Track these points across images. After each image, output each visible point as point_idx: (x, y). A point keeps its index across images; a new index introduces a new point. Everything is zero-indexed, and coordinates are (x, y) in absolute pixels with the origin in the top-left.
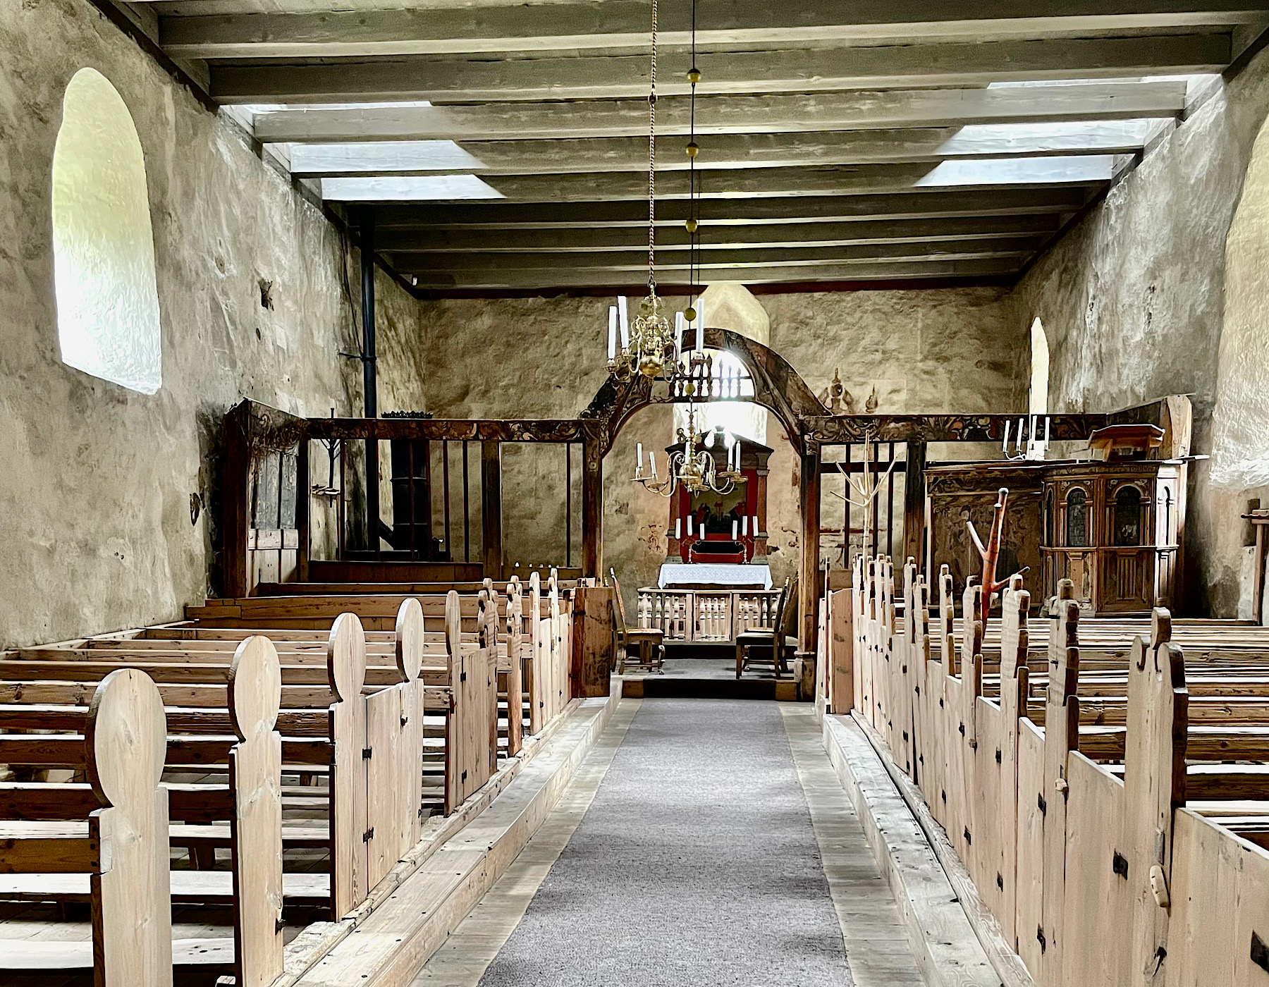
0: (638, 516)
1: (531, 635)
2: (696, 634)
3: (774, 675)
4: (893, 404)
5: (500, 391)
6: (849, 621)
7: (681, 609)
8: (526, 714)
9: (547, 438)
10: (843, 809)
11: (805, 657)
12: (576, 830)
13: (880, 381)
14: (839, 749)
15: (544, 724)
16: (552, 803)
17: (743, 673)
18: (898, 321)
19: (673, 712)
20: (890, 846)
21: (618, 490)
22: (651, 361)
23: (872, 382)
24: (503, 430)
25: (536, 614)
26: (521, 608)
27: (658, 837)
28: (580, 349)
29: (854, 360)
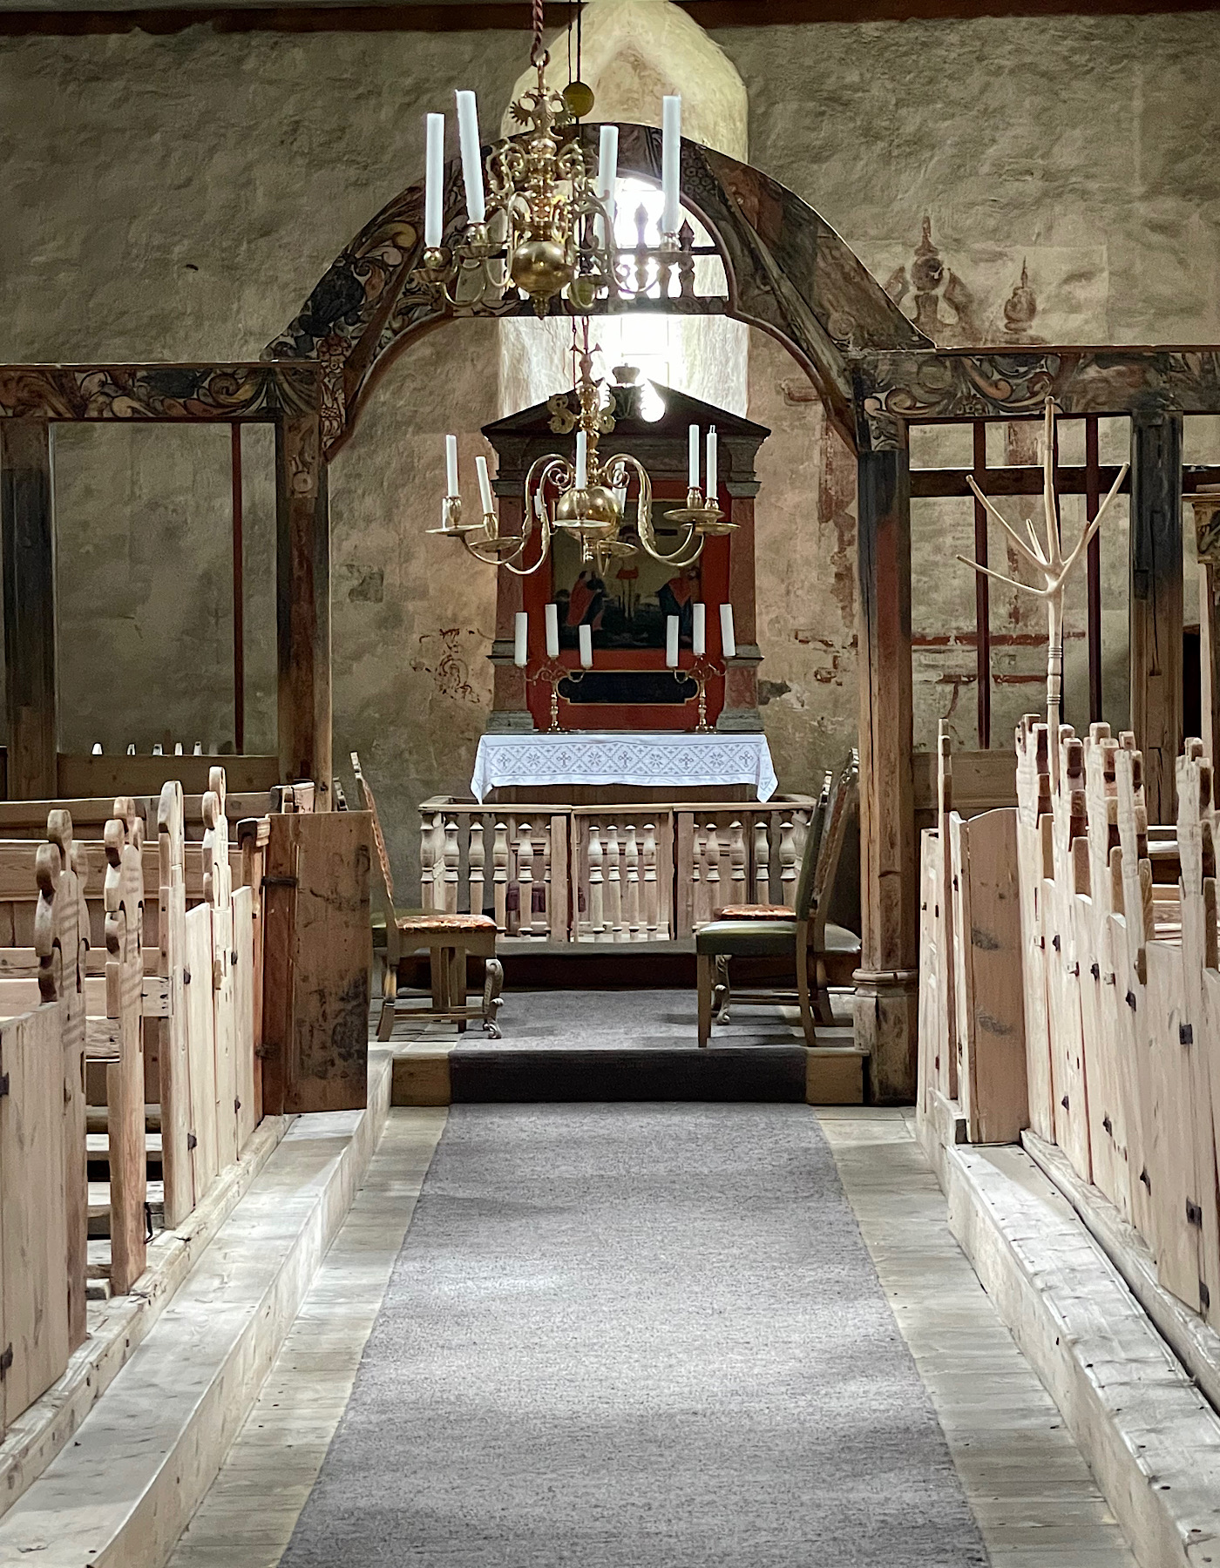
0: (410, 606)
1: (164, 955)
2: (580, 923)
3: (798, 1032)
4: (1075, 308)
5: (33, 279)
6: (1009, 895)
7: (538, 853)
8: (155, 1170)
9: (179, 411)
10: (1026, 1413)
11: (882, 985)
12: (311, 1499)
13: (1044, 250)
14: (1002, 1246)
15: (198, 1195)
16: (237, 1419)
17: (716, 1031)
18: (1080, 95)
19: (537, 1146)
20: (1184, 1529)
21: (355, 538)
22: (541, 256)
23: (1020, 251)
24: (62, 390)
25: (175, 893)
26: (139, 884)
27: (539, 1511)
28: (249, 167)
29: (971, 197)
